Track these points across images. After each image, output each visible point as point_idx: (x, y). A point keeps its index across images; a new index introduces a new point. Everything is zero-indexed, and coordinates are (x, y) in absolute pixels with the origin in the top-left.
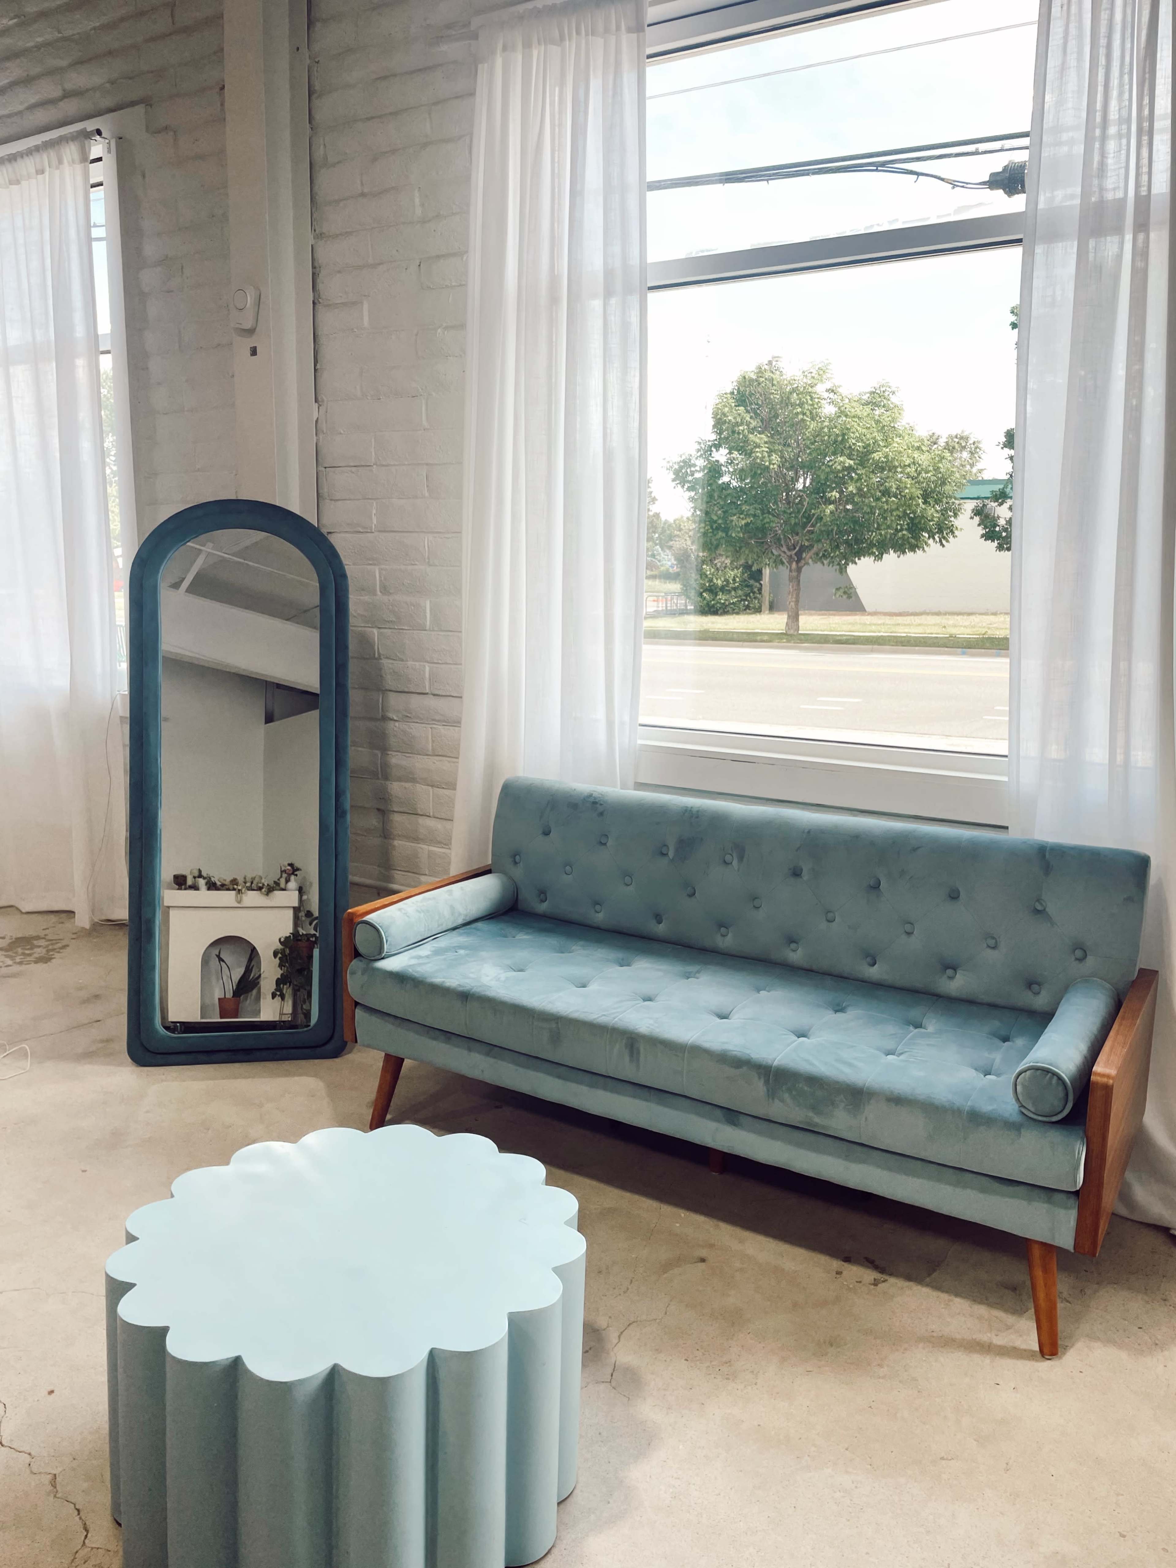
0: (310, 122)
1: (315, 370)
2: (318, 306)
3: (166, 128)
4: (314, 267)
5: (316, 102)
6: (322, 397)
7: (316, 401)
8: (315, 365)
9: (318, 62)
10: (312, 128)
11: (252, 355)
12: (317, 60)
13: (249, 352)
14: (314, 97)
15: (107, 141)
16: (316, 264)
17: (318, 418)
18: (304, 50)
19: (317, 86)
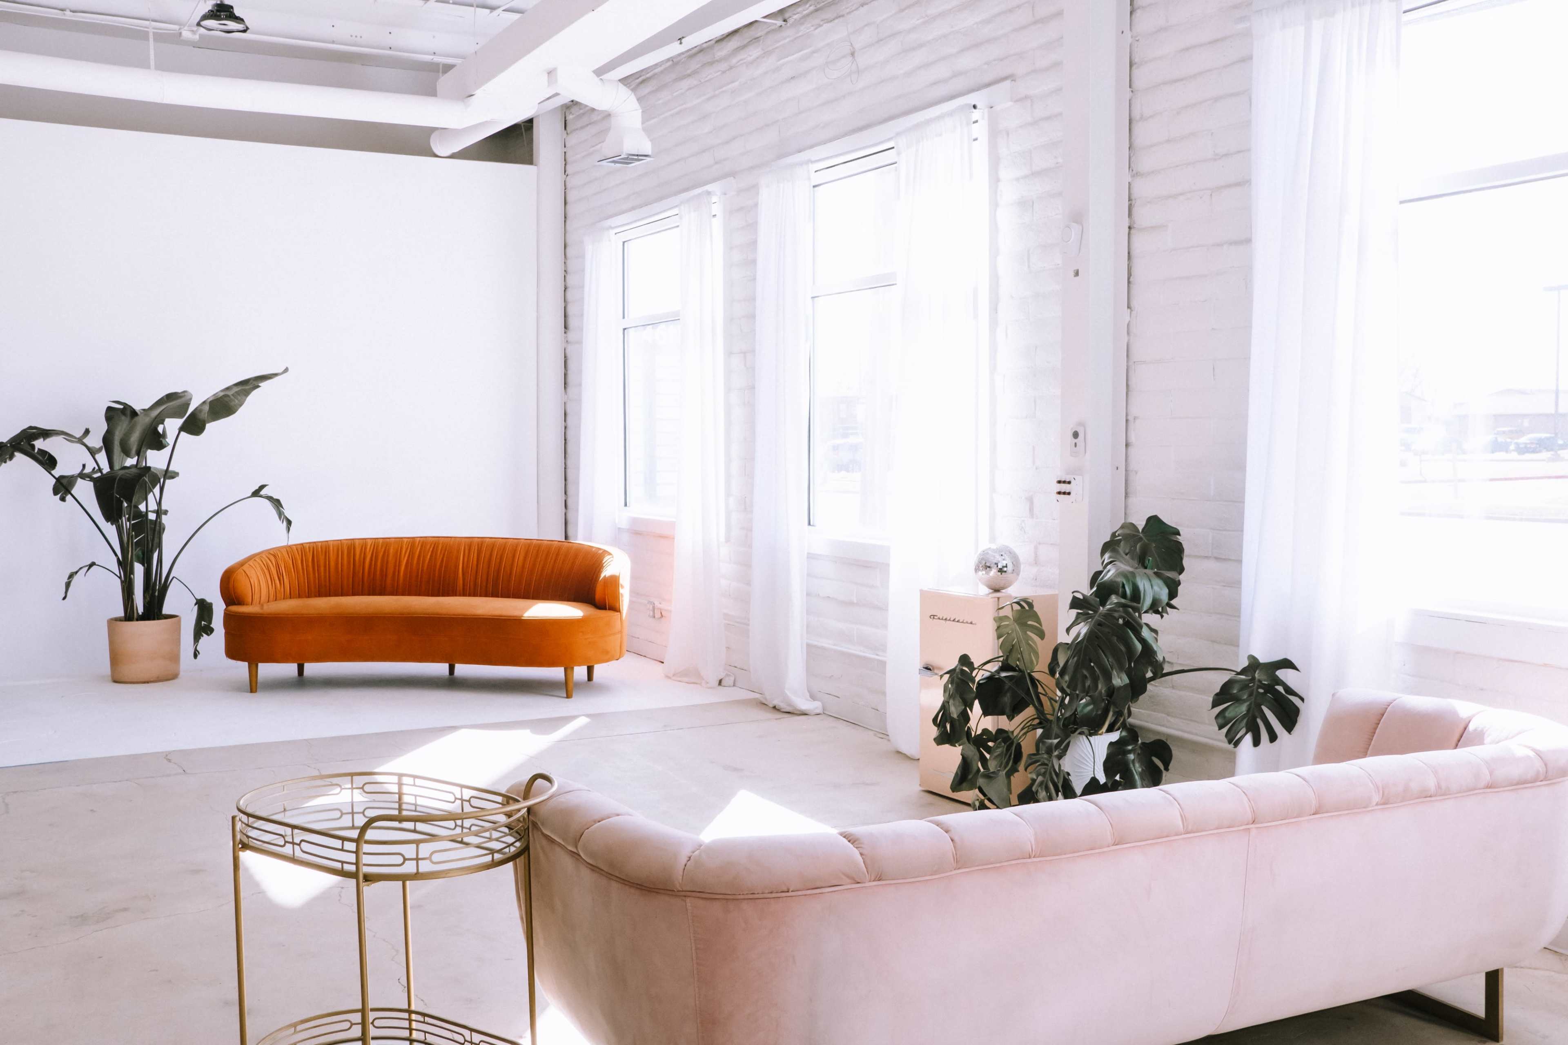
0: (1130, 87)
1: (1129, 282)
2: (1133, 231)
3: (1026, 97)
4: (1130, 200)
5: (1135, 71)
6: (1134, 303)
7: (1129, 307)
8: (1129, 279)
9: (1138, 41)
10: (1132, 91)
11: (1075, 276)
12: (1137, 39)
13: (1073, 274)
14: (1134, 67)
15: (981, 111)
16: (1133, 197)
17: (1129, 322)
18: (1128, 33)
19: (1136, 59)
